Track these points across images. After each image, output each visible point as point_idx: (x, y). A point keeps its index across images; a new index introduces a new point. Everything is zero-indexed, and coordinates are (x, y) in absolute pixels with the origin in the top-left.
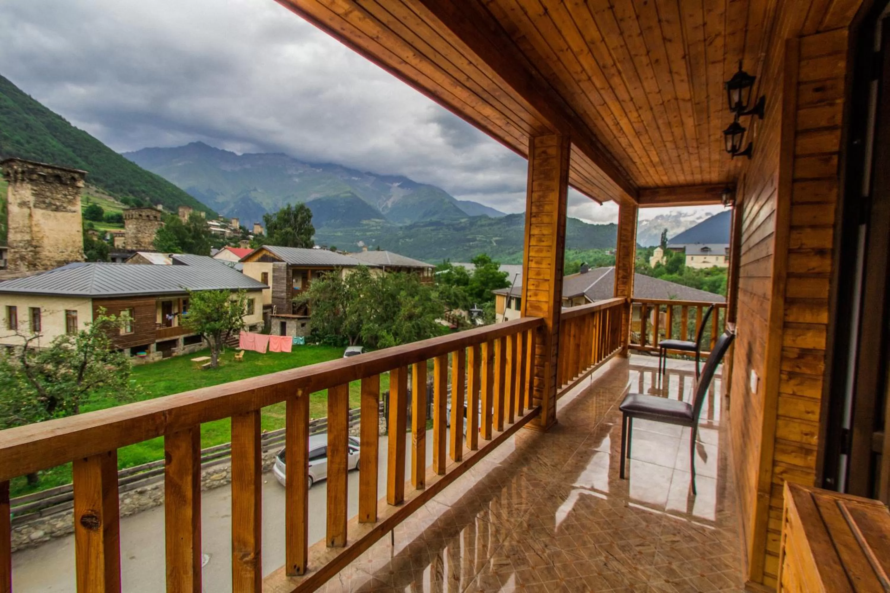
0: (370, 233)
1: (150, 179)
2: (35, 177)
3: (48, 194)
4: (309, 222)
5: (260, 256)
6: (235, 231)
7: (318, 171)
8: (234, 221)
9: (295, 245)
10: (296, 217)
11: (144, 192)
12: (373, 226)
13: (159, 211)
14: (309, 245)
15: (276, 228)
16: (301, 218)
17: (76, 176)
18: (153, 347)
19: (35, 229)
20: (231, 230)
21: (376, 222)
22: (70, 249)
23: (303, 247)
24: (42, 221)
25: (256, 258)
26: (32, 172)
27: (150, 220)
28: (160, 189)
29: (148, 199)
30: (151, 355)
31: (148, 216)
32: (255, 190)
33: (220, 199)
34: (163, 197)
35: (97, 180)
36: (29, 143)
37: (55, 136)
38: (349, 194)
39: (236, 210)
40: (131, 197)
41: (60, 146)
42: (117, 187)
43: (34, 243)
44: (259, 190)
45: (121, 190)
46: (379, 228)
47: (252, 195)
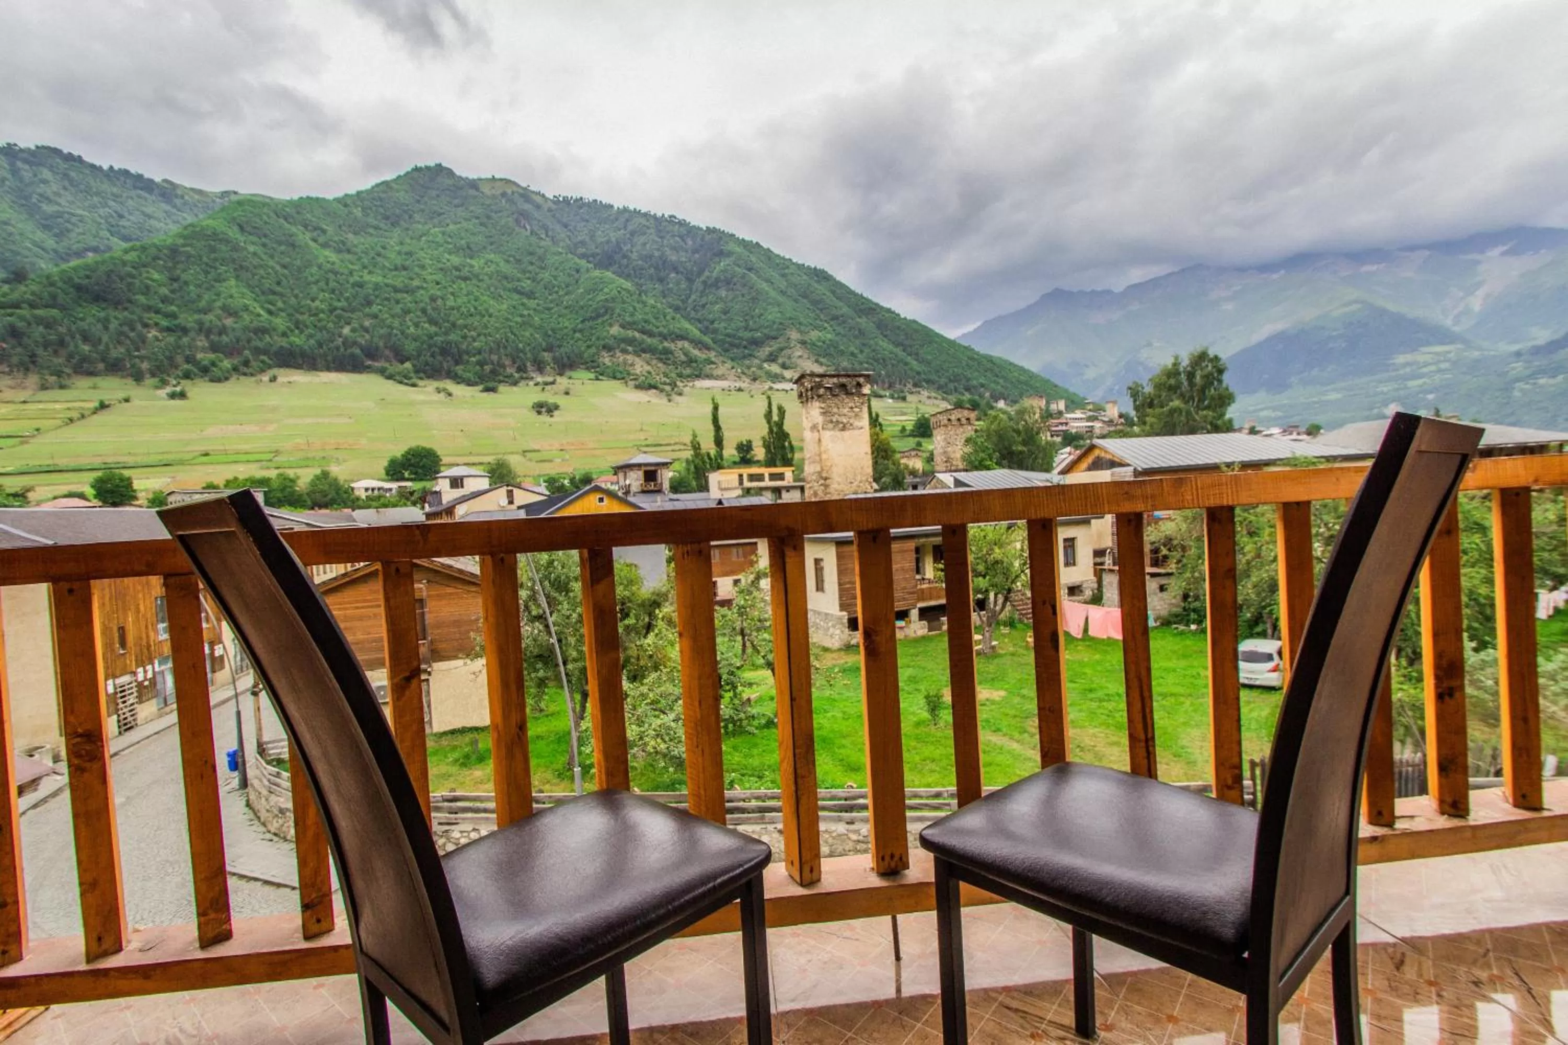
0: (1420, 382)
1: (989, 365)
2: (822, 391)
3: (835, 410)
4: (1220, 381)
5: (1090, 459)
6: (1110, 422)
7: (1275, 276)
8: (1109, 407)
9: (1192, 431)
10: (1191, 376)
11: (982, 386)
12: (1426, 365)
13: (1001, 410)
14: (1221, 427)
15: (1151, 405)
16: (1202, 377)
17: (861, 380)
18: (914, 614)
19: (824, 456)
20: (1104, 422)
21: (1437, 354)
22: (859, 478)
23: (1208, 432)
24: (830, 446)
25: (1084, 465)
26: (819, 385)
27: (962, 425)
28: (1003, 377)
29: (987, 394)
30: (912, 626)
31: (959, 420)
32: (1149, 345)
33: (1091, 374)
34: (1006, 388)
35: (928, 381)
36: (862, 352)
37: (885, 336)
38: (1355, 307)
39: (1117, 387)
40: (967, 396)
41: (891, 347)
42: (951, 386)
43: (824, 475)
44: (1156, 344)
45: (956, 390)
46: (1443, 366)
47: (1144, 354)
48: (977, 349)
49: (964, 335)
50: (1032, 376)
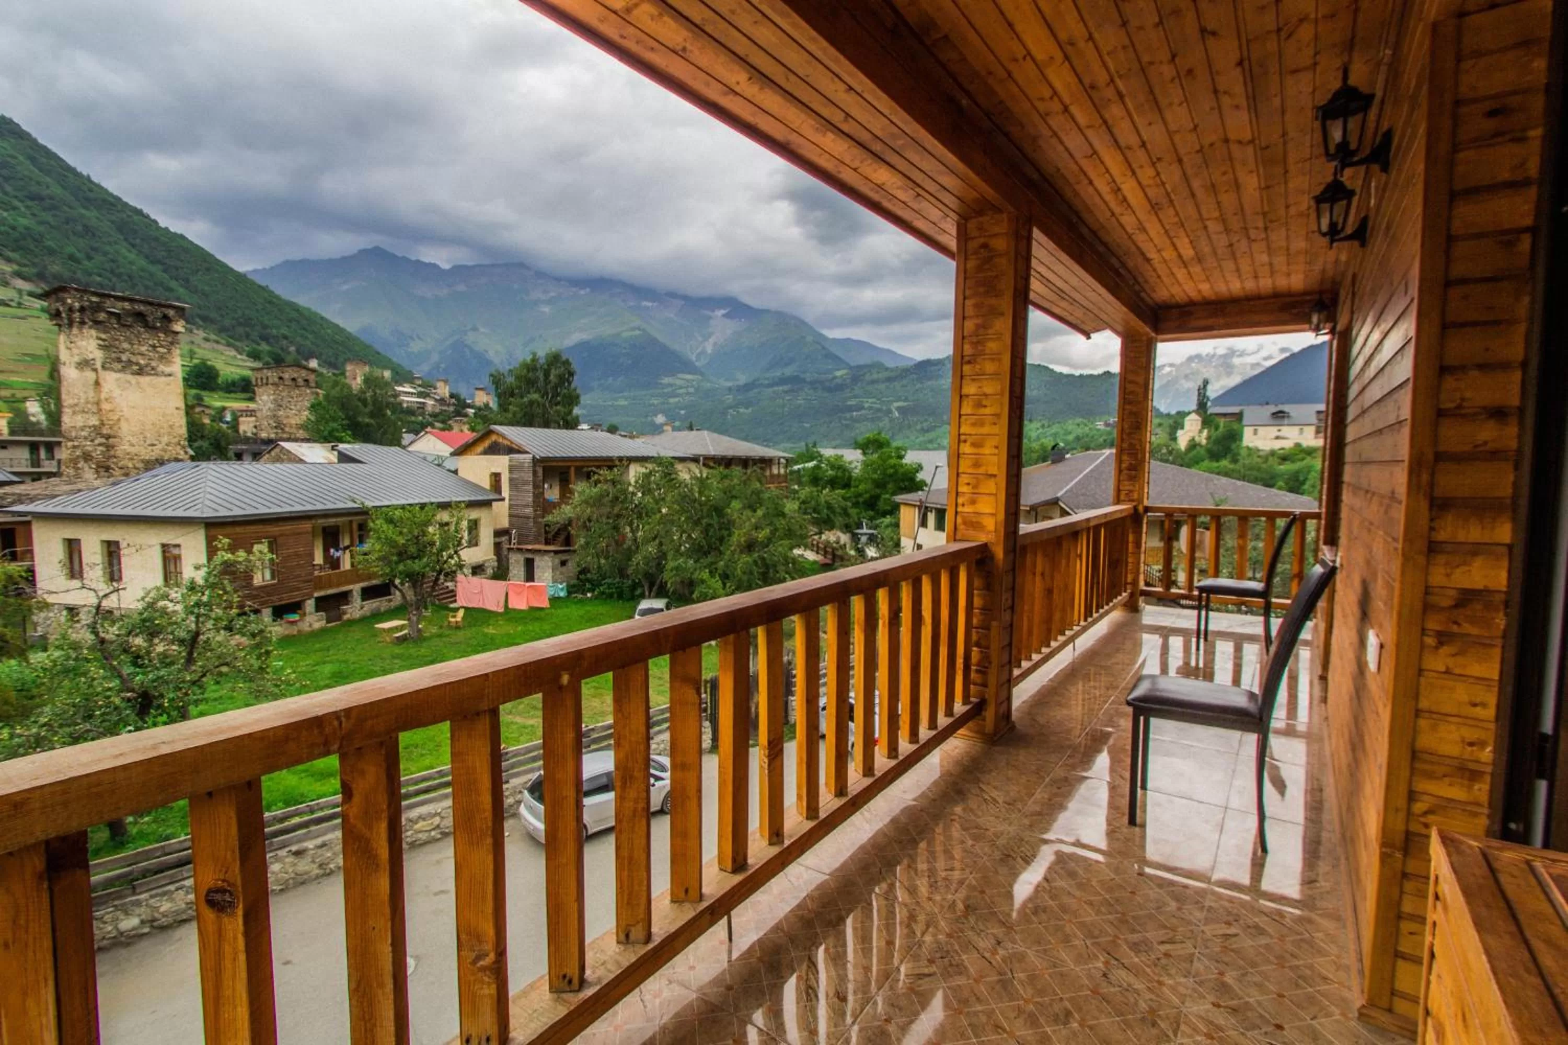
0: (676, 400)
1: (294, 315)
2: (102, 316)
3: (126, 345)
4: (570, 383)
5: (487, 443)
6: (442, 401)
7: (582, 292)
8: (440, 385)
9: (546, 424)
10: (547, 374)
11: (286, 337)
12: (681, 387)
13: (313, 371)
14: (571, 424)
15: (512, 395)
16: (555, 376)
17: (171, 313)
18: (310, 605)
19: (106, 406)
20: (436, 400)
21: (688, 381)
22: (165, 439)
23: (559, 427)
24: (117, 393)
25: (480, 448)
26: (98, 308)
27: (298, 387)
28: (313, 332)
29: (292, 349)
30: (308, 619)
31: (294, 379)
32: (475, 329)
33: (416, 347)
34: (318, 346)
35: (205, 319)
36: (89, 258)
37: (133, 246)
38: (637, 332)
39: (443, 366)
40: (264, 347)
41: (143, 262)
42: (241, 330)
43: (105, 431)
44: (482, 330)
45: (248, 336)
46: (691, 390)
47: (470, 338)
48: (278, 292)
49: (255, 271)
50: (349, 337)
